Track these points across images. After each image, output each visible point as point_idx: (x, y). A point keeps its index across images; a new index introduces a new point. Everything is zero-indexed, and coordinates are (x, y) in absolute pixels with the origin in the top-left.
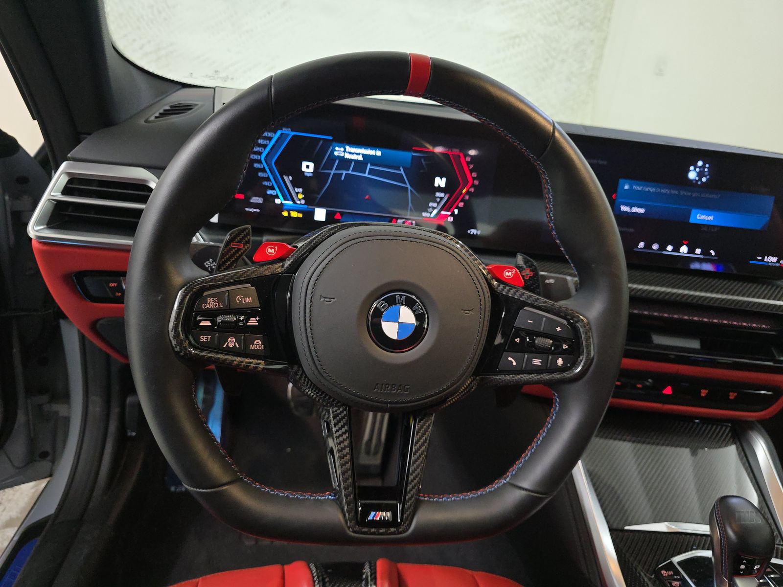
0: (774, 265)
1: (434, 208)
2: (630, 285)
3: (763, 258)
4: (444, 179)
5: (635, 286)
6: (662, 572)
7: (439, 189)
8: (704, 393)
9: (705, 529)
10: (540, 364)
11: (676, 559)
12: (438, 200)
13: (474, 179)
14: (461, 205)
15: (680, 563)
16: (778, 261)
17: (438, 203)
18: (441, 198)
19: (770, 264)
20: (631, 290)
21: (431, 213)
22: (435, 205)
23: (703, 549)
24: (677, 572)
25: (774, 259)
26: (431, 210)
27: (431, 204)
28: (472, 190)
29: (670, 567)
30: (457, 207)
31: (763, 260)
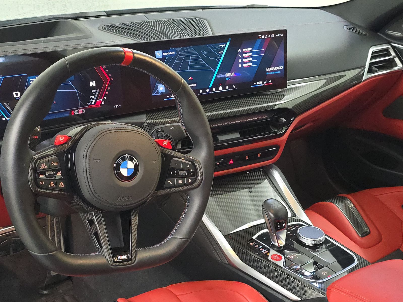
0: (262, 85)
1: (93, 99)
2: (207, 114)
3: (256, 83)
4: (94, 82)
5: (209, 114)
6: (250, 244)
7: (93, 88)
8: (247, 158)
9: (263, 221)
10: (182, 182)
11: (254, 237)
12: (94, 93)
13: (110, 77)
14: (107, 93)
15: (256, 238)
16: (263, 83)
17: (94, 96)
18: (95, 92)
19: (260, 85)
20: (208, 117)
21: (92, 102)
22: (93, 97)
23: (264, 229)
24: (256, 242)
25: (261, 82)
26: (91, 100)
27: (91, 97)
28: (111, 84)
29: (253, 241)
30: (105, 95)
31: (256, 84)
